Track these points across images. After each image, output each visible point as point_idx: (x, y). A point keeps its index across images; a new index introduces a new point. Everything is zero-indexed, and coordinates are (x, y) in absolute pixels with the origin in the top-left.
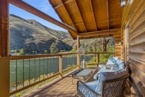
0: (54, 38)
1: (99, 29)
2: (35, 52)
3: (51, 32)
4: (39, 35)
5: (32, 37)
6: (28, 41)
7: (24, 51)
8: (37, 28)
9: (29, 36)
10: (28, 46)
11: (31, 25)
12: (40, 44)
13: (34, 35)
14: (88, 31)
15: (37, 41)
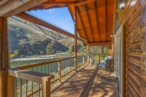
0: (50, 39)
1: (100, 42)
2: (30, 53)
3: (46, 33)
4: (34, 35)
5: (27, 38)
6: (22, 42)
7: (19, 52)
8: (31, 29)
9: (23, 37)
10: (23, 47)
11: (24, 24)
12: (35, 45)
13: (28, 36)
14: (94, 42)
15: (32, 42)
